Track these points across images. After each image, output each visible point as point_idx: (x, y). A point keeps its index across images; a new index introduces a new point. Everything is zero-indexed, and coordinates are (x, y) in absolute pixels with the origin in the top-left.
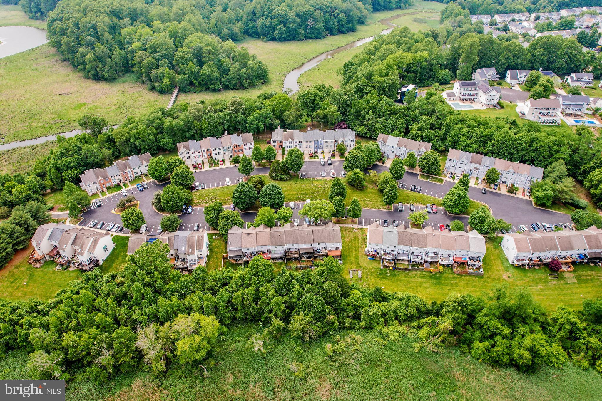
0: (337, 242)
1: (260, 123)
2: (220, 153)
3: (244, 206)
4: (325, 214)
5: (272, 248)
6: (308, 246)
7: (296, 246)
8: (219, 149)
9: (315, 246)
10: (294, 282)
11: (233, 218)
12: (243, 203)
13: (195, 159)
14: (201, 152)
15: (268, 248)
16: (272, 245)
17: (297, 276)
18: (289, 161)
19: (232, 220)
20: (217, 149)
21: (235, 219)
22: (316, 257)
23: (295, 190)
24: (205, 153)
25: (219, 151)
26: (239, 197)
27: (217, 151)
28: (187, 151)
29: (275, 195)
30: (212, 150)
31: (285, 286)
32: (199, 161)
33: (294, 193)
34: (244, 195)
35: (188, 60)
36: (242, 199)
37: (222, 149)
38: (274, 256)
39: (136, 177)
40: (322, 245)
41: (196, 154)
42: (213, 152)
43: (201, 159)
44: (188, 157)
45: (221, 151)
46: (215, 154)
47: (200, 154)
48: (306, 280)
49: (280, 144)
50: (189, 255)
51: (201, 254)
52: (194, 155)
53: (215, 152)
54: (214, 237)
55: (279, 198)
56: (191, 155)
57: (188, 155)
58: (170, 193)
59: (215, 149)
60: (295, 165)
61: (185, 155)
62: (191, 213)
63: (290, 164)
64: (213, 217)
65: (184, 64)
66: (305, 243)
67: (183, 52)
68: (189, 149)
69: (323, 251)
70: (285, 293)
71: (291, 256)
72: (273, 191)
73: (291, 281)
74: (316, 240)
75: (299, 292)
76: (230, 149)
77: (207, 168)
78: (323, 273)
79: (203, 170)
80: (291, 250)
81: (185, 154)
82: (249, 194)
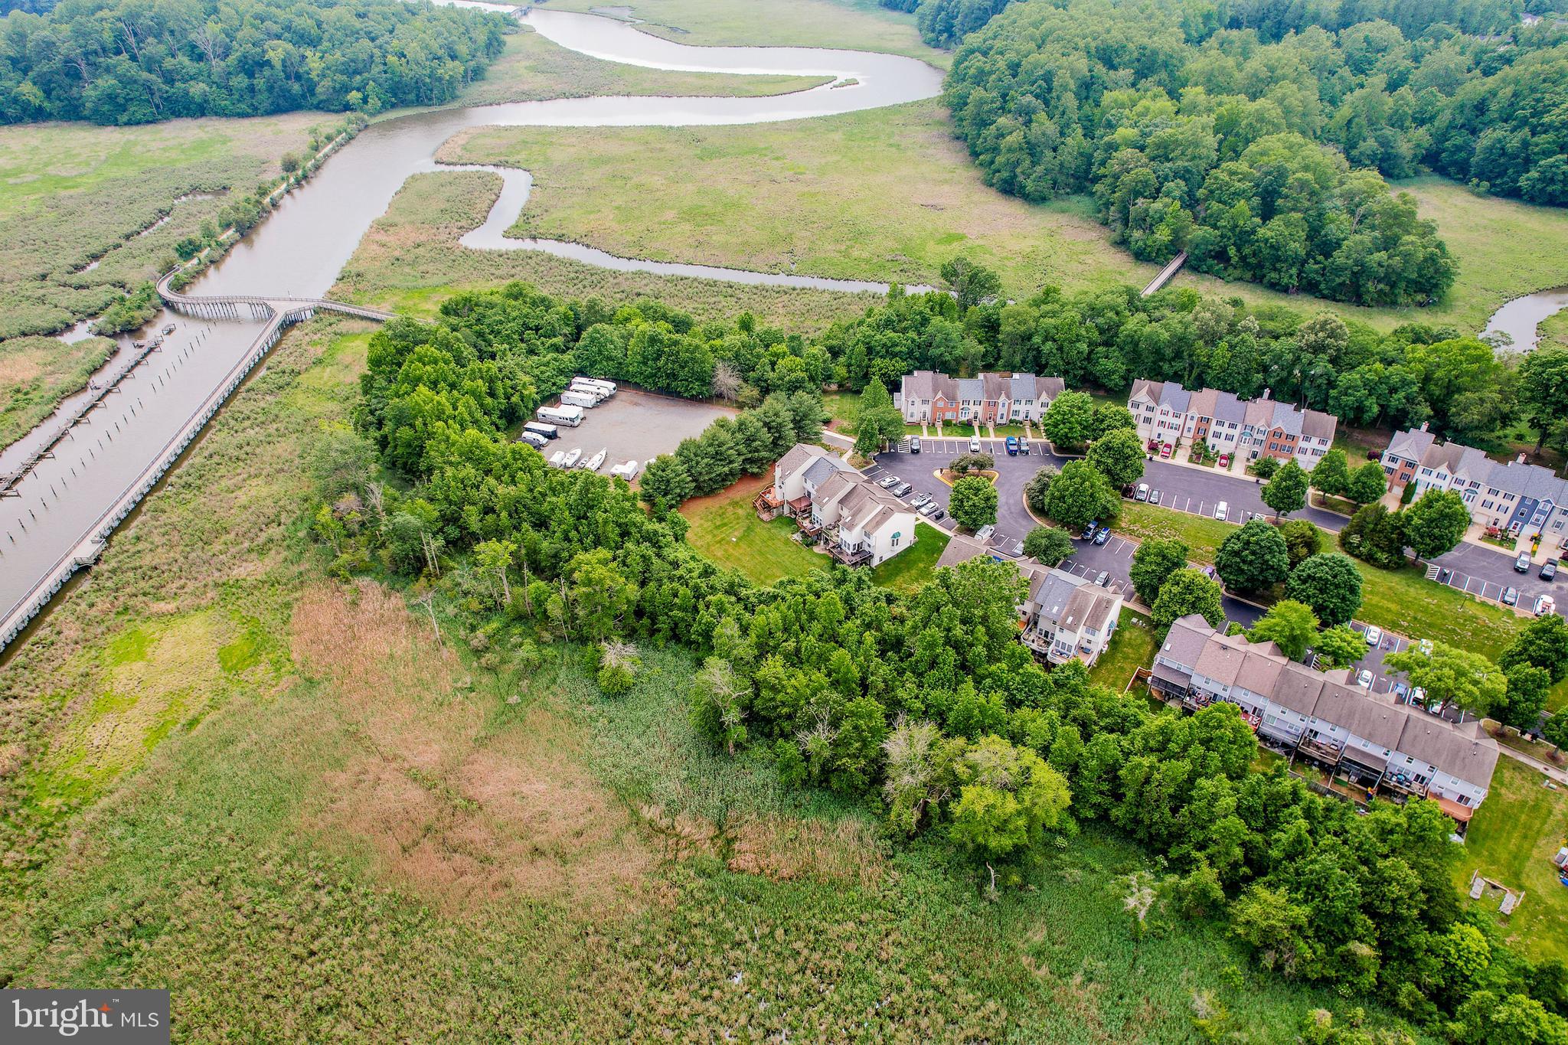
0: (1471, 780)
1: (1373, 399)
2: (1229, 438)
3: (1241, 579)
5: (1271, 709)
6: (1378, 752)
7: (1339, 734)
8: (1232, 426)
9: (1398, 761)
10: (1296, 810)
12: (1242, 571)
13: (1161, 430)
14: (1183, 417)
15: (1260, 702)
16: (1276, 699)
17: (1312, 802)
18: (1416, 521)
19: (1198, 598)
20: (1227, 424)
21: (1204, 599)
22: (1385, 791)
23: (1401, 602)
24: (1192, 424)
25: (1231, 432)
26: (1237, 554)
27: (1225, 430)
28: (1152, 404)
29: (1337, 586)
30: (1214, 422)
31: (1265, 810)
32: (1169, 437)
33: (1393, 607)
34: (1253, 553)
35: (1238, 194)
36: (1244, 562)
37: (1239, 427)
38: (1266, 729)
39: (1011, 421)
40: (1419, 767)
41: (1169, 419)
42: (1214, 427)
43: (1178, 434)
44: (1148, 420)
45: (1236, 432)
46: (1217, 435)
47: (1180, 421)
48: (1333, 825)
49: (1408, 471)
50: (1061, 629)
51: (1089, 642)
52: (1163, 418)
53: (1219, 429)
54: (1134, 620)
55: (1344, 599)
56: (1157, 417)
57: (1149, 414)
58: (1077, 480)
59: (1220, 423)
60: (1431, 536)
61: (1143, 412)
62: (1101, 544)
63: (1417, 529)
64: (1153, 571)
65: (1224, 203)
66: (1370, 738)
68: (1157, 401)
69: (1416, 786)
70: (1260, 824)
71: (1312, 751)
72: (1335, 577)
73: (1287, 806)
74: (1406, 745)
75: (1299, 840)
76: (1261, 437)
77: (1181, 459)
79: (1169, 461)
80: (1319, 740)
81: (1142, 408)
82: (1268, 557)
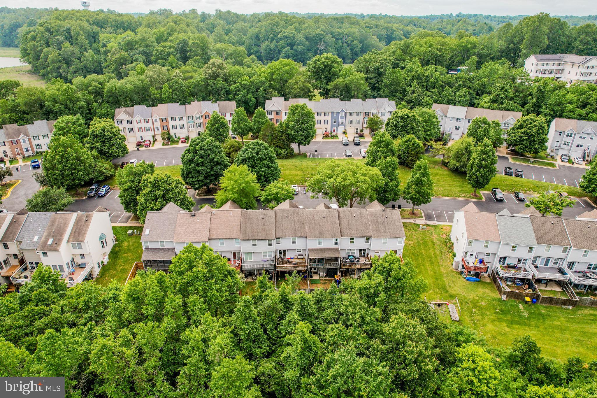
0: (394, 236)
1: (250, 95)
2: (182, 127)
3: (200, 178)
4: (364, 181)
5: (245, 247)
6: (329, 244)
7: (300, 244)
8: (181, 119)
9: (344, 244)
10: (293, 315)
11: (166, 186)
12: (199, 172)
13: (141, 134)
14: (150, 121)
15: (234, 246)
16: (245, 239)
17: (303, 299)
18: (291, 123)
19: (167, 191)
20: (177, 119)
22: (346, 273)
23: (301, 170)
24: (158, 124)
25: (181, 123)
26: (191, 161)
27: (178, 123)
28: (129, 119)
29: (261, 159)
30: (170, 119)
31: (265, 331)
32: (148, 136)
33: (299, 173)
34: (202, 157)
36: (197, 165)
37: (185, 118)
38: (248, 265)
39: (37, 153)
40: (360, 243)
41: (143, 125)
42: (171, 123)
43: (152, 133)
44: (131, 130)
45: (184, 122)
46: (175, 127)
47: (150, 125)
49: (278, 117)
50: (45, 253)
51: (83, 256)
52: (140, 125)
53: (174, 123)
54: (130, 232)
55: (269, 167)
56: (136, 126)
57: (130, 126)
59: (173, 119)
60: (302, 130)
61: (125, 125)
62: (103, 196)
63: (293, 128)
64: (130, 187)
65: (165, 59)
66: (321, 236)
67: (164, 47)
68: (132, 116)
69: (362, 259)
71: (287, 267)
72: (258, 153)
73: (282, 318)
74: (346, 232)
76: (199, 121)
77: (158, 145)
78: (376, 294)
79: (151, 148)
80: (289, 255)
81: (125, 123)
82: (212, 156)
